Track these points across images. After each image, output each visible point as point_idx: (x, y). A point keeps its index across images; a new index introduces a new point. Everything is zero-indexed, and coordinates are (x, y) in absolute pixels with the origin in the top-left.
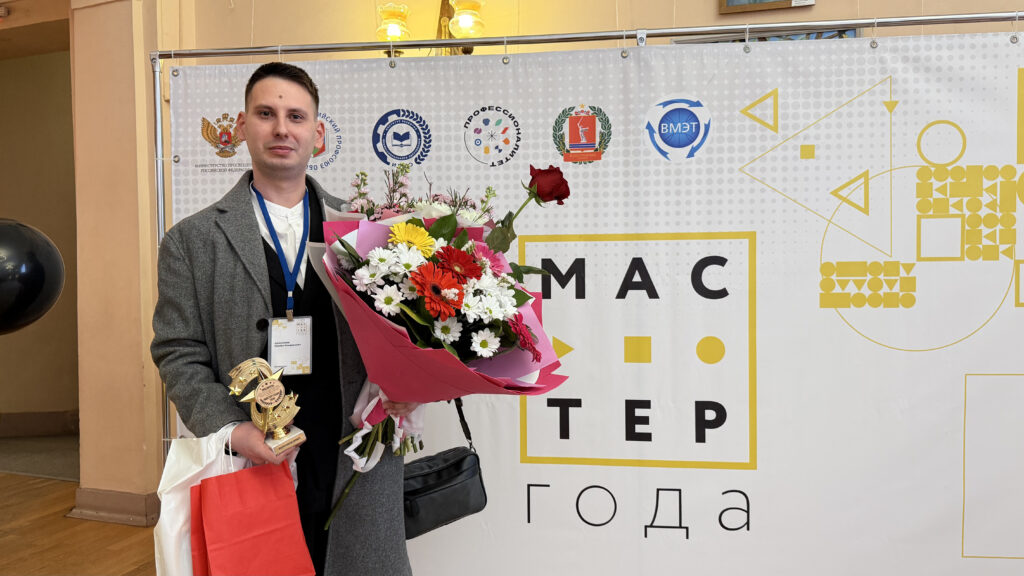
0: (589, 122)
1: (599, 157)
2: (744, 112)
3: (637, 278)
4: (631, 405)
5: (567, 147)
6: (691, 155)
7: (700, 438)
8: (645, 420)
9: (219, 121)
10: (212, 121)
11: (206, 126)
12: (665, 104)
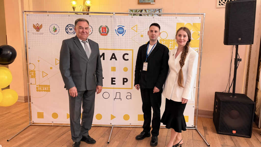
0: (105, 28)
1: (107, 35)
2: (132, 28)
3: (113, 57)
4: (112, 79)
5: (101, 33)
6: (123, 35)
7: (124, 84)
8: (114, 81)
9: (36, 25)
10: (35, 25)
11: (34, 25)
12: (118, 26)
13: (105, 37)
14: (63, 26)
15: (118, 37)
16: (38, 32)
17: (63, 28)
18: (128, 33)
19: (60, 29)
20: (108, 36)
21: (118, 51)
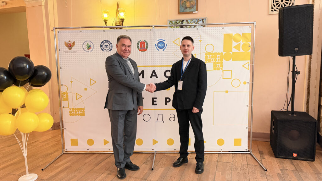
0: (144, 43)
1: (146, 50)
2: (173, 42)
3: (154, 74)
4: (153, 99)
5: (140, 48)
6: (163, 50)
7: (166, 104)
8: (156, 101)
9: (68, 42)
10: (67, 42)
11: (66, 43)
12: (158, 40)
13: (144, 52)
14: (98, 42)
15: (158, 53)
16: (70, 50)
17: (98, 44)
18: (169, 47)
19: (95, 45)
20: (147, 52)
21: (158, 67)
